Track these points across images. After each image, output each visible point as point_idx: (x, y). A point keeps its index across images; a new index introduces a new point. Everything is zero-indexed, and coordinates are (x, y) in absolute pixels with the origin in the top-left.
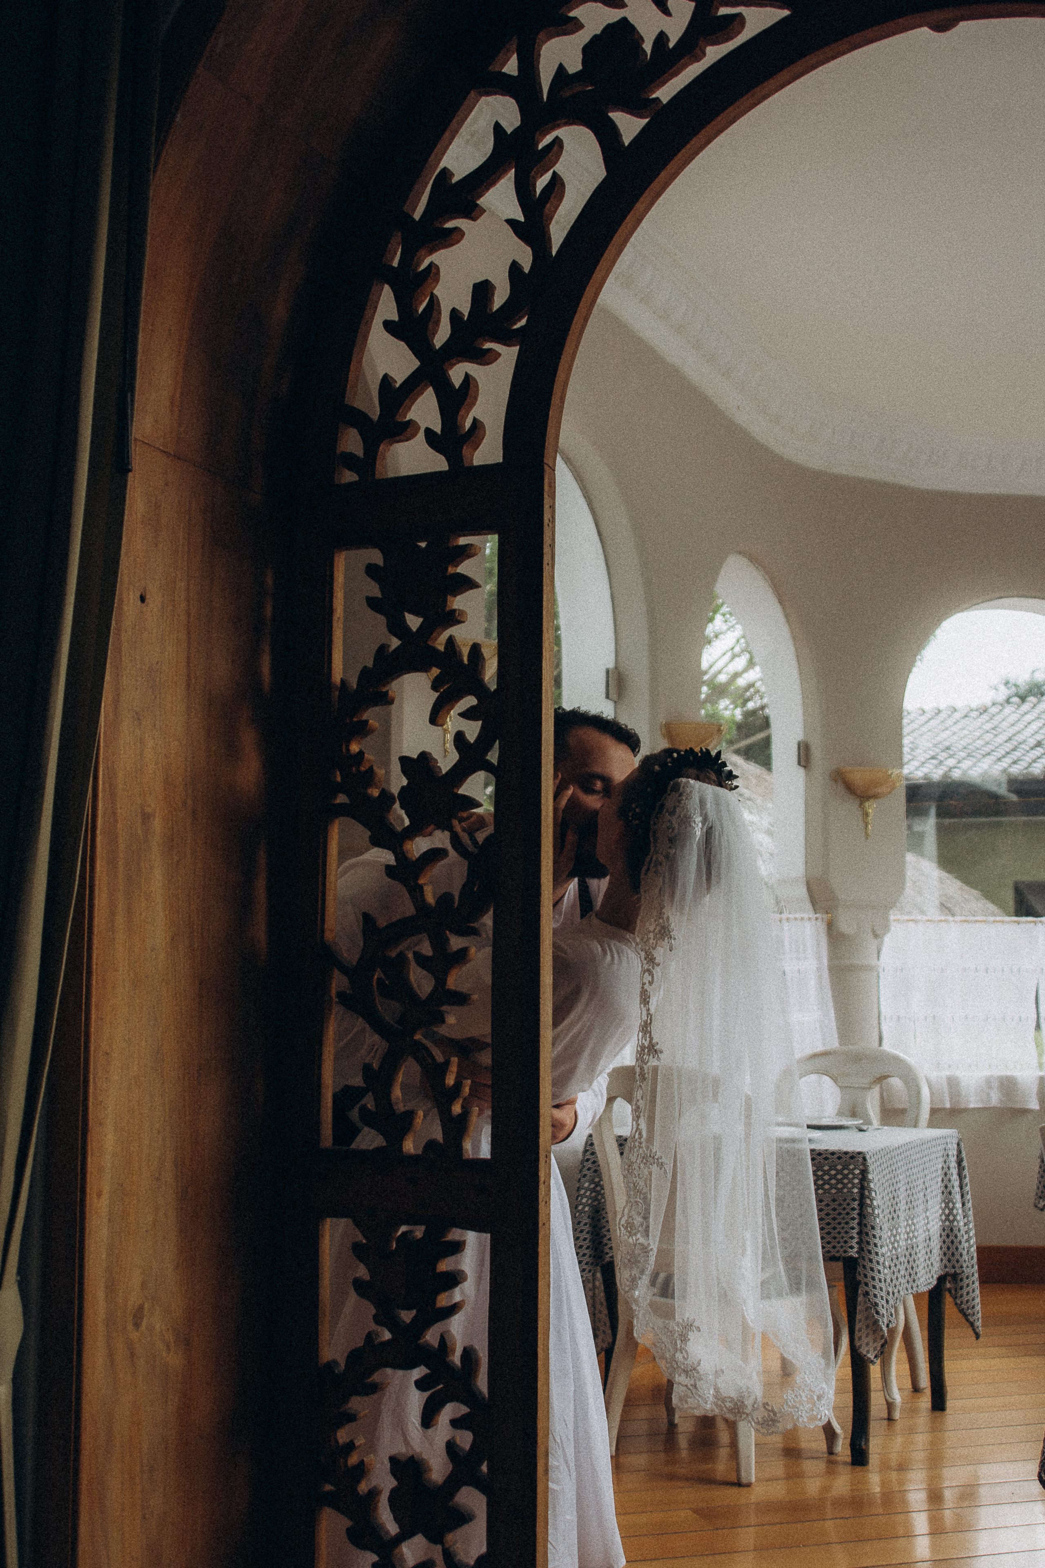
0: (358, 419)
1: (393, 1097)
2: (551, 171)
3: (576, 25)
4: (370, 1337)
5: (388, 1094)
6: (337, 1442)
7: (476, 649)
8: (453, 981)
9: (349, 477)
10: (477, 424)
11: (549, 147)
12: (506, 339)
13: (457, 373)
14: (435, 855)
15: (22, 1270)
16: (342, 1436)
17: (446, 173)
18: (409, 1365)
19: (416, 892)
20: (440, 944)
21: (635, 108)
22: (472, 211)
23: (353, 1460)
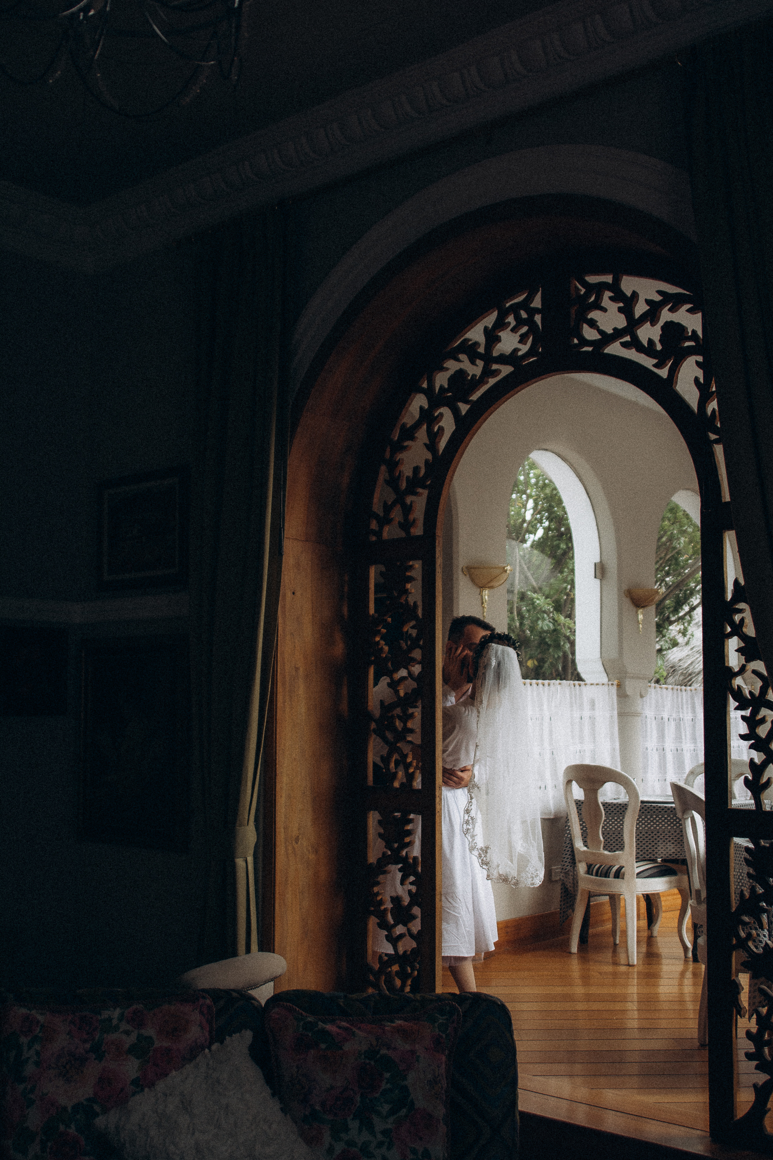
0: (376, 517)
1: (391, 767)
2: (438, 426)
3: (447, 369)
4: (384, 854)
5: (389, 766)
6: (373, 891)
7: (415, 603)
8: (410, 725)
9: (374, 538)
10: (414, 520)
11: (438, 416)
12: (424, 487)
13: (409, 500)
14: (403, 679)
15: (256, 820)
16: (376, 889)
17: (404, 425)
18: (397, 863)
19: (397, 692)
20: (404, 712)
21: (466, 402)
22: (412, 438)
23: (379, 898)
